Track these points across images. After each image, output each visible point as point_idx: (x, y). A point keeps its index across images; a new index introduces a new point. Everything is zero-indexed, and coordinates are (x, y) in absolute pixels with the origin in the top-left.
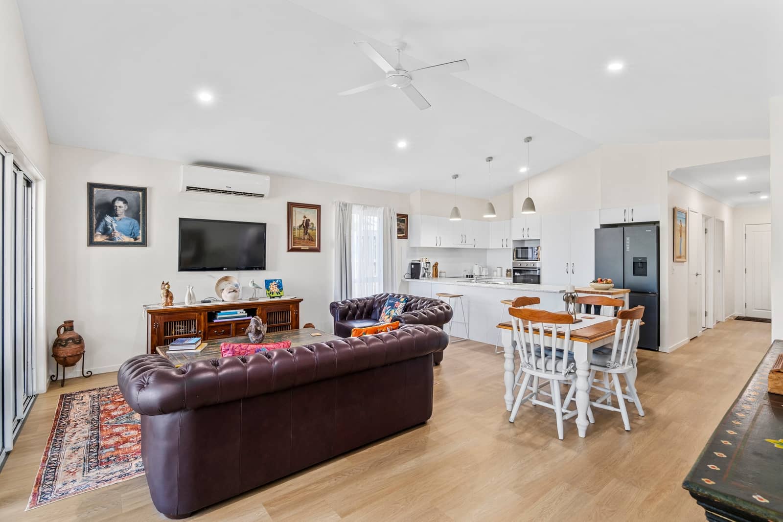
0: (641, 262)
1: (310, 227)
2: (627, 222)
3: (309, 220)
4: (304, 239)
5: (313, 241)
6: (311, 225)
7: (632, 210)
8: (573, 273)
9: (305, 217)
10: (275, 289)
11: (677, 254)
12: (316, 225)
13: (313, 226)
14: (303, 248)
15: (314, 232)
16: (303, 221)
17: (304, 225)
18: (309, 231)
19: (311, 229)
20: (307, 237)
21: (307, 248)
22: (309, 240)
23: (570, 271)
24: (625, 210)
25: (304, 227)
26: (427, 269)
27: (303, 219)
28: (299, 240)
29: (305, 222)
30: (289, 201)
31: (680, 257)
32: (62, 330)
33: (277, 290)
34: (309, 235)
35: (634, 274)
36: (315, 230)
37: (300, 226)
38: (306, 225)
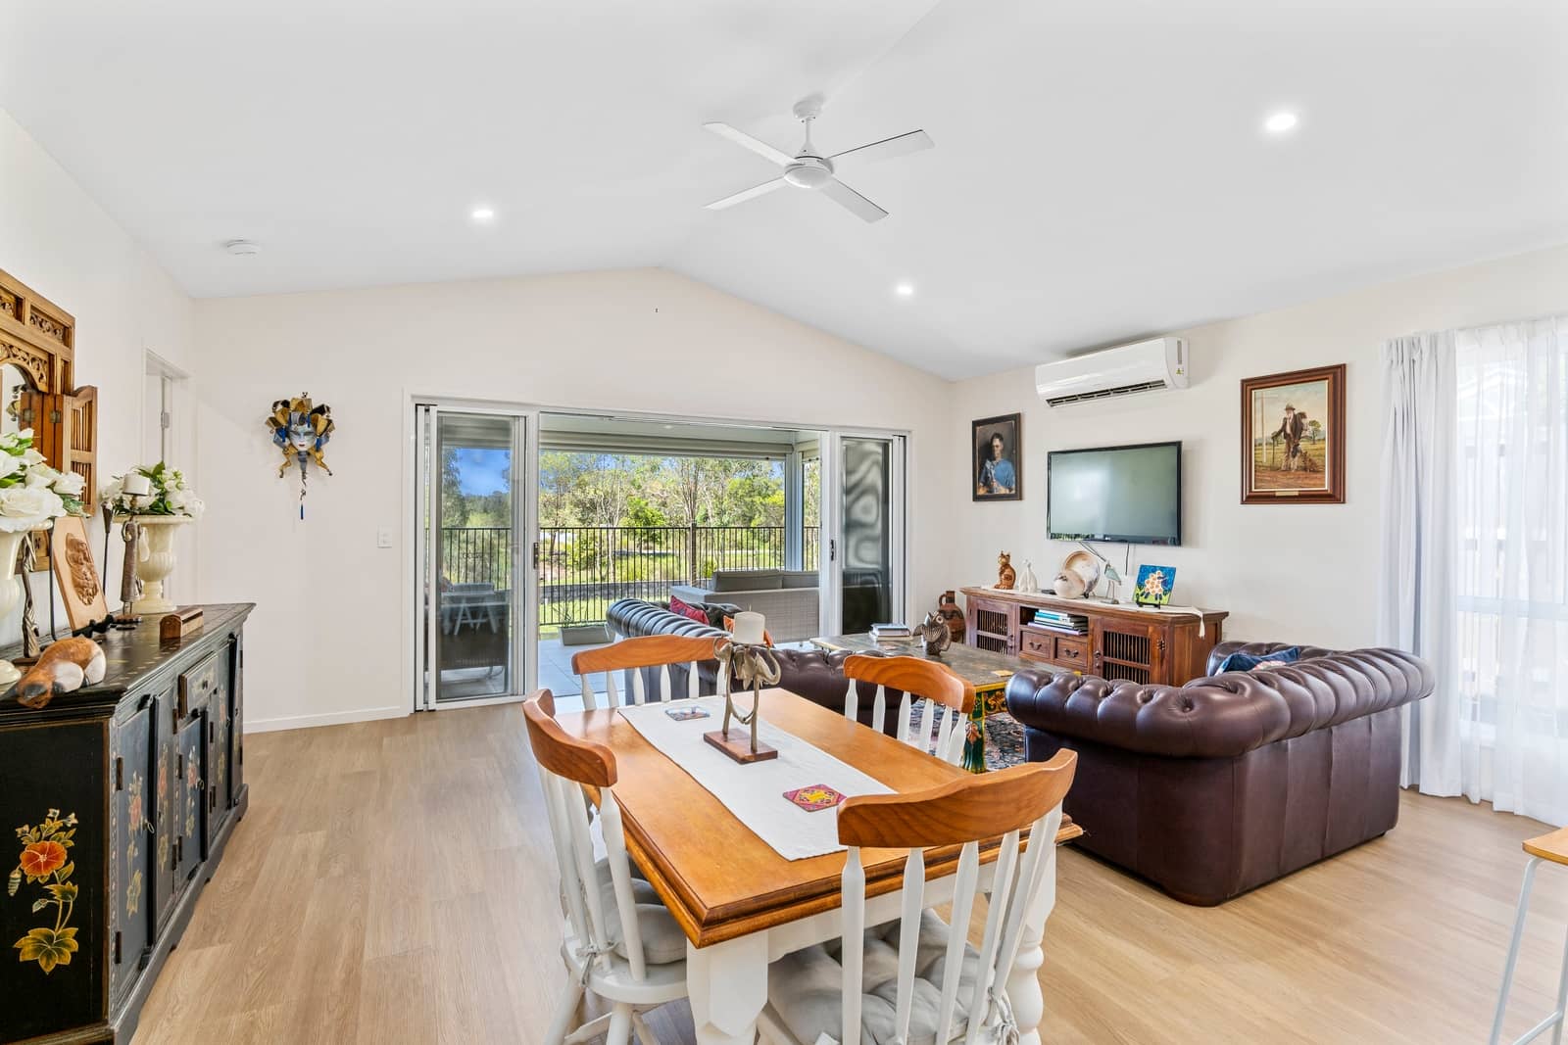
1: (1308, 432)
3: (1303, 415)
4: (1288, 469)
5: (1314, 471)
6: (1311, 428)
9: (1289, 409)
10: (1157, 586)
12: (1324, 427)
13: (1316, 431)
14: (1280, 492)
15: (1317, 446)
16: (1285, 419)
17: (1288, 430)
18: (1303, 445)
19: (1312, 439)
20: (1296, 462)
21: (1294, 491)
22: (1305, 469)
25: (1286, 436)
27: (1285, 415)
28: (1273, 473)
29: (1289, 422)
30: (1245, 378)
32: (944, 599)
33: (1159, 589)
34: (1304, 456)
36: (1324, 439)
37: (1275, 436)
38: (1294, 429)
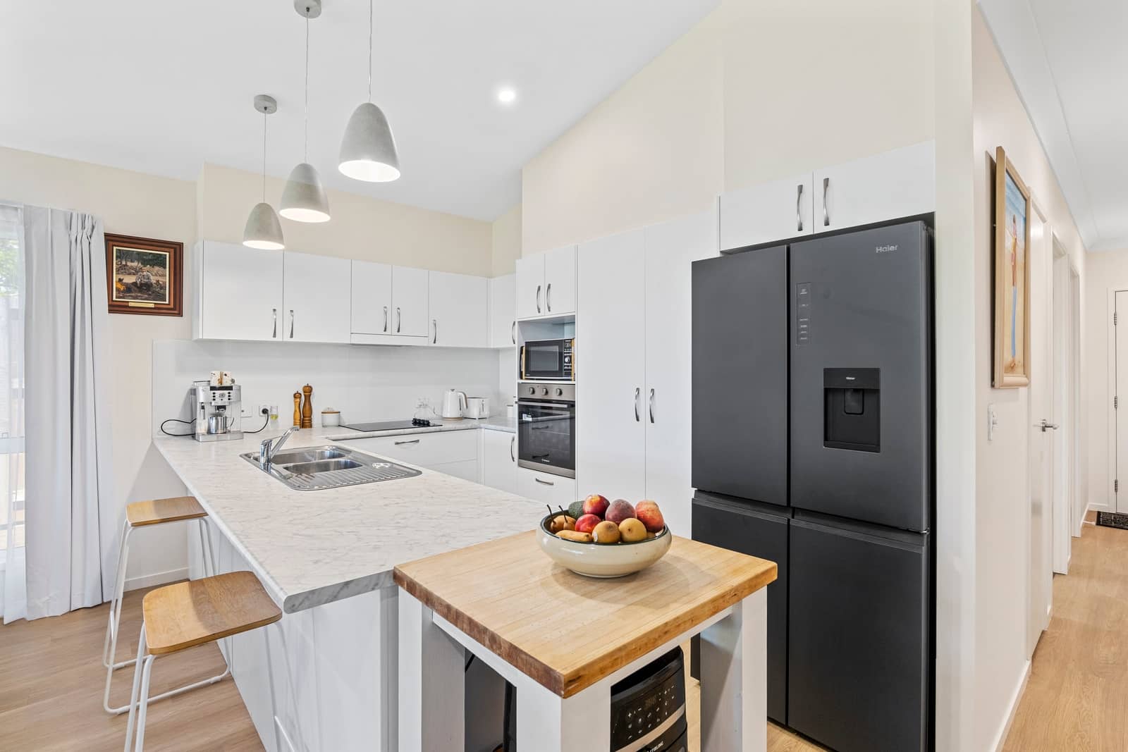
0: (856, 391)
2: (807, 232)
7: (826, 181)
8: (652, 421)
11: (1004, 356)
23: (644, 416)
24: (801, 189)
26: (224, 407)
31: (1011, 368)
35: (829, 439)
